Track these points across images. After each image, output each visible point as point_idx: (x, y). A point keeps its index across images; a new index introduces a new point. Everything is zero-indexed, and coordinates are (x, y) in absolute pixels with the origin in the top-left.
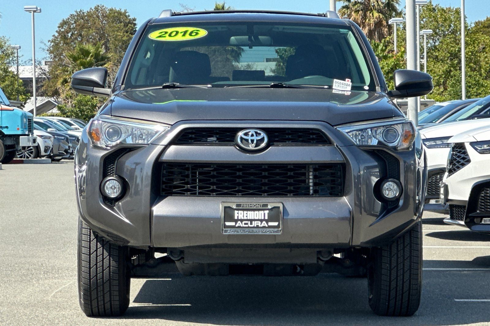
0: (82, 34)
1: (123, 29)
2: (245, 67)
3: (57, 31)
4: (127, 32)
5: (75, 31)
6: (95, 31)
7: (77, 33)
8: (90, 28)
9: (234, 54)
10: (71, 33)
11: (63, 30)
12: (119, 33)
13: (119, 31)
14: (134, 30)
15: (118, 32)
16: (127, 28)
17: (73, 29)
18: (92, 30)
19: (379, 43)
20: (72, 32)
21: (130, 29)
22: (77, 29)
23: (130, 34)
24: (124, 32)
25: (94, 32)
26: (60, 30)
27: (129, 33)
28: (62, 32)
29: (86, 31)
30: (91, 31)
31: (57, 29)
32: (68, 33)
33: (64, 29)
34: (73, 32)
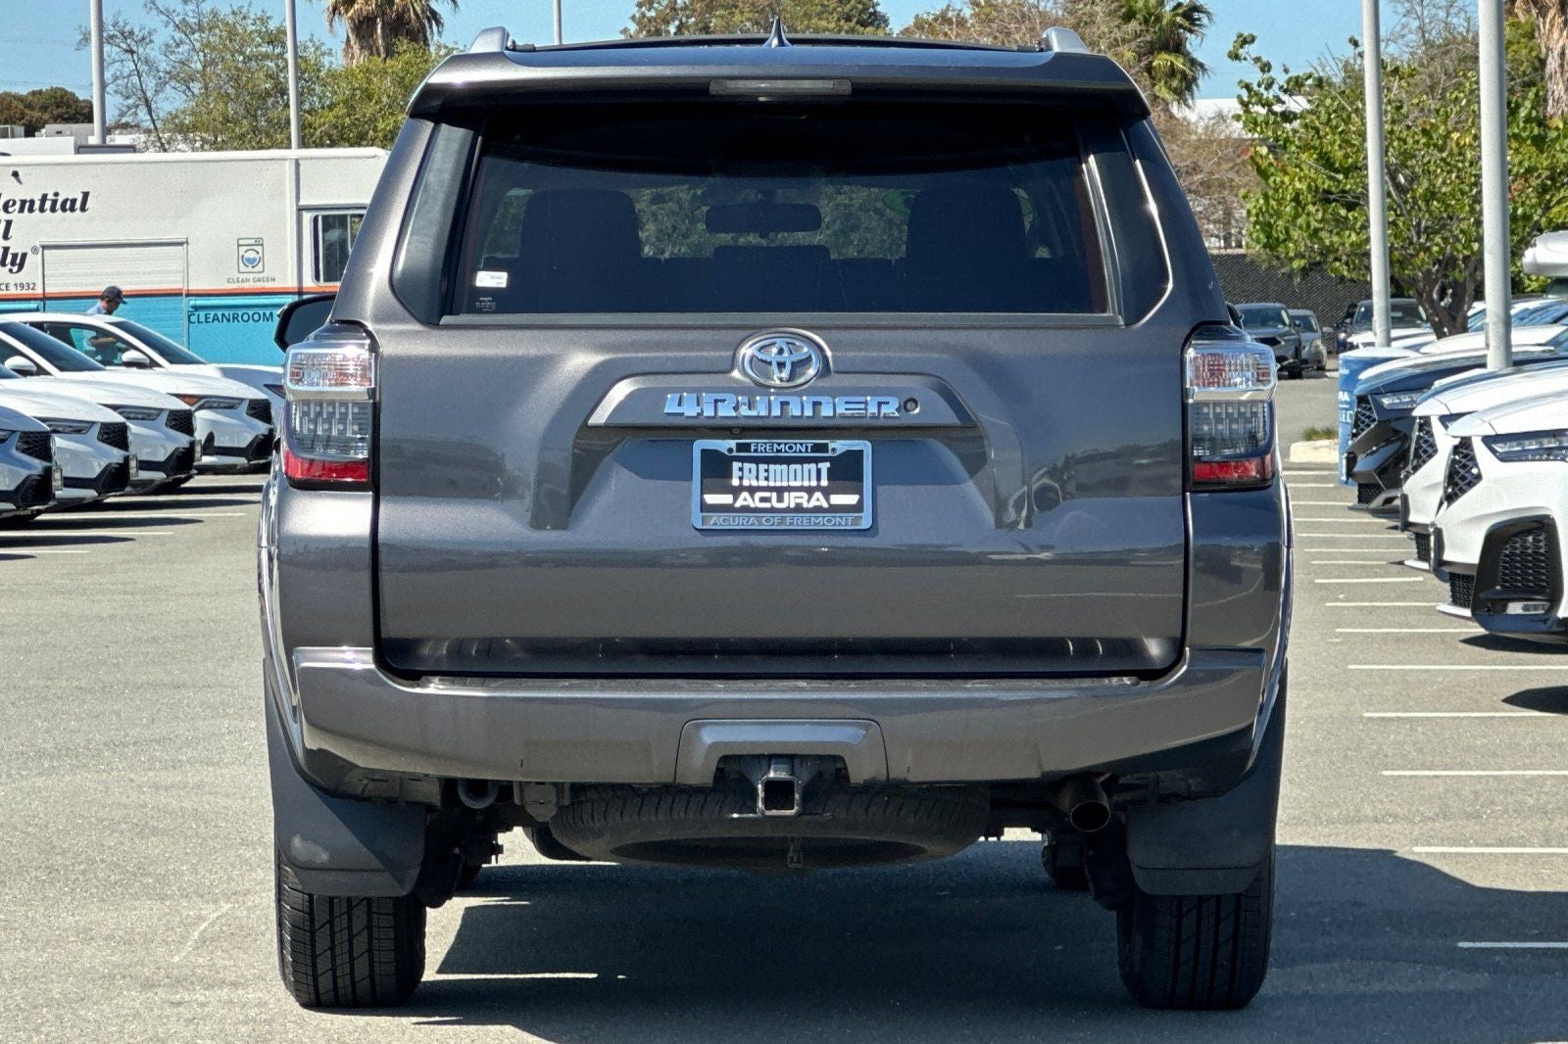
0: (712, 25)
1: (835, 9)
2: (1210, 119)
3: (633, 18)
4: (848, 19)
5: (688, 17)
6: (751, 15)
7: (696, 24)
8: (736, 7)
9: (1175, 83)
10: (677, 23)
11: (652, 14)
12: (824, 23)
13: (825, 15)
14: (871, 10)
15: (820, 19)
16: (849, 7)
17: (682, 9)
18: (742, 13)
19: (1520, 100)
20: (681, 21)
21: (856, 8)
22: (694, 10)
23: (857, 23)
24: (839, 20)
25: (749, 20)
26: (643, 15)
27: (855, 20)
28: (649, 20)
29: (722, 17)
30: (737, 18)
31: (635, 10)
32: (668, 23)
33: (655, 9)
34: (684, 20)
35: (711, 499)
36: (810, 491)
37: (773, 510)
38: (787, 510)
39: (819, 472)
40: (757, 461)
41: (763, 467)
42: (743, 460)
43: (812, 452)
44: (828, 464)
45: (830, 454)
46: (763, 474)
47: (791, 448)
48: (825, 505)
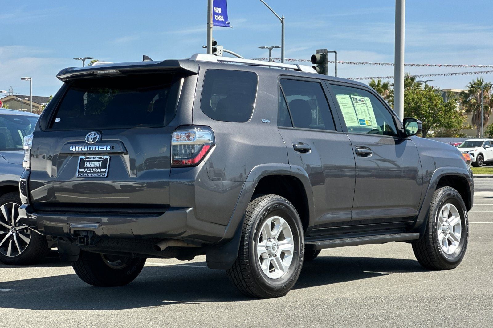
35: (81, 170)
36: (97, 168)
37: (91, 173)
38: (93, 173)
39: (100, 163)
40: (90, 161)
41: (91, 162)
42: (87, 161)
43: (99, 159)
44: (102, 162)
45: (102, 159)
46: (90, 164)
47: (95, 158)
48: (100, 171)
